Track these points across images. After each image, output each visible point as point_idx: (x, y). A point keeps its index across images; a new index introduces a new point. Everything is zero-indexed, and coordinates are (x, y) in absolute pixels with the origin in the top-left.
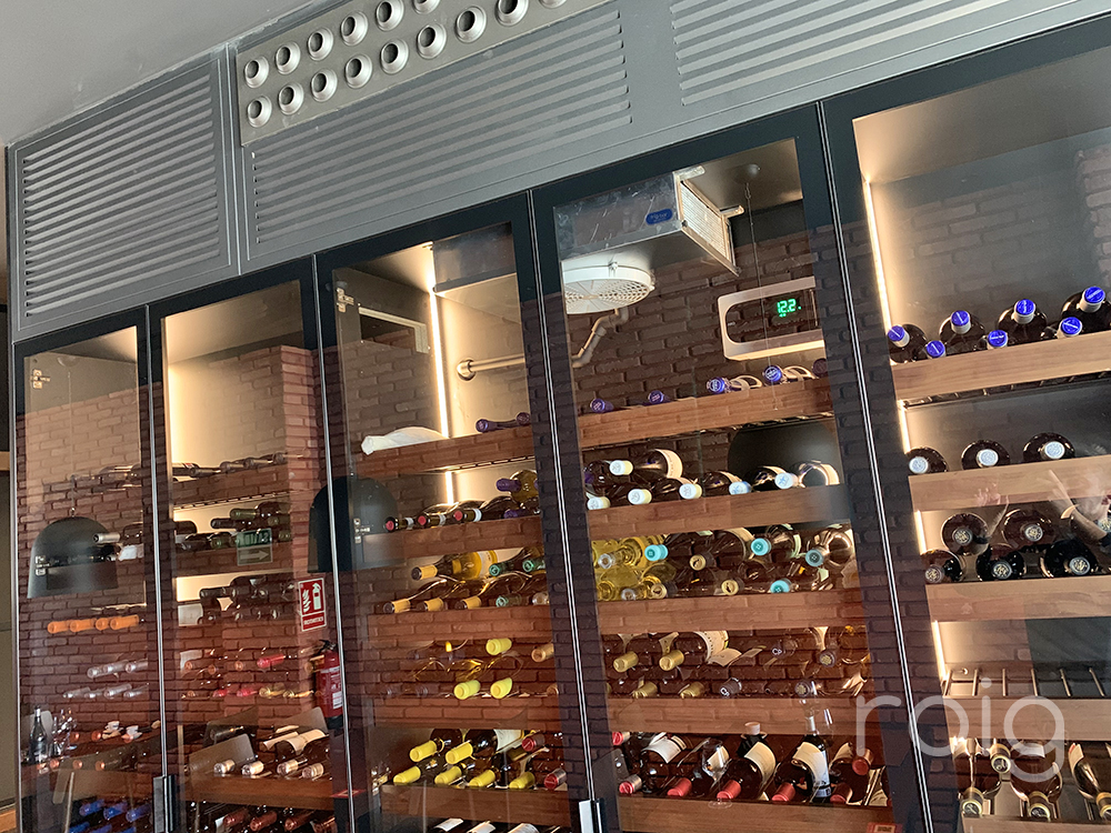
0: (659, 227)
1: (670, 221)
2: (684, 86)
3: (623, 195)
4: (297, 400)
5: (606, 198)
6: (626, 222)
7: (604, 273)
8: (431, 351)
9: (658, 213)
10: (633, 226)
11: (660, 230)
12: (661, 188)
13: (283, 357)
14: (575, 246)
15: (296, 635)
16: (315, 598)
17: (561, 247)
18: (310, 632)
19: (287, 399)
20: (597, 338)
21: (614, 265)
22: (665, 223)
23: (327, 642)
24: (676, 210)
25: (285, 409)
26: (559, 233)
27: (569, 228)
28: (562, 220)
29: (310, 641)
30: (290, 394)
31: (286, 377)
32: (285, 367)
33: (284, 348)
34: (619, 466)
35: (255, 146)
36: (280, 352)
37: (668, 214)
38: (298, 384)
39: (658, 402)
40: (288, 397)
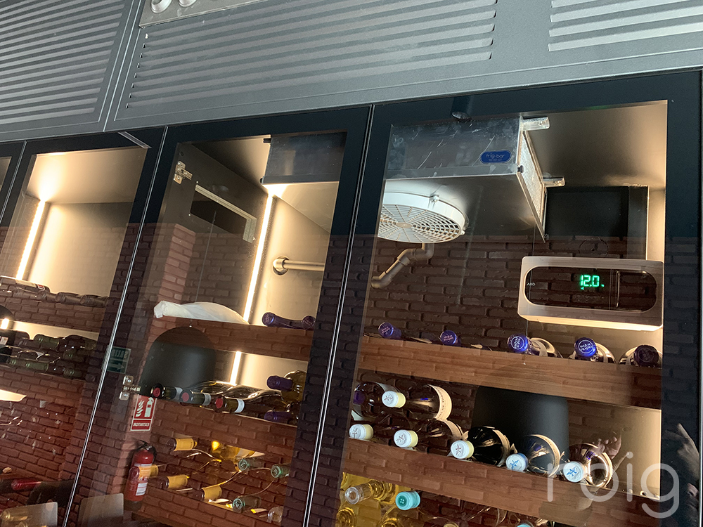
0: (493, 167)
1: (506, 164)
2: (553, 33)
3: (462, 130)
4: (176, 264)
5: (444, 129)
6: (460, 155)
7: (424, 204)
8: (255, 243)
9: (494, 153)
10: (466, 161)
11: (493, 170)
12: (505, 130)
13: (175, 231)
14: (403, 168)
15: (125, 432)
16: (147, 409)
17: (389, 166)
18: (136, 433)
19: (170, 261)
20: (400, 267)
21: (436, 198)
22: (500, 165)
23: (146, 443)
24: (515, 154)
25: (166, 268)
26: (390, 153)
27: (402, 151)
28: (396, 142)
29: (133, 438)
30: (173, 258)
31: (172, 246)
32: (174, 239)
33: (177, 226)
34: (392, 398)
35: (151, 28)
36: (174, 228)
37: (505, 156)
38: (179, 253)
39: (450, 344)
40: (171, 260)
